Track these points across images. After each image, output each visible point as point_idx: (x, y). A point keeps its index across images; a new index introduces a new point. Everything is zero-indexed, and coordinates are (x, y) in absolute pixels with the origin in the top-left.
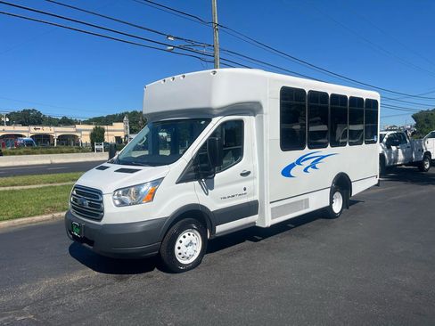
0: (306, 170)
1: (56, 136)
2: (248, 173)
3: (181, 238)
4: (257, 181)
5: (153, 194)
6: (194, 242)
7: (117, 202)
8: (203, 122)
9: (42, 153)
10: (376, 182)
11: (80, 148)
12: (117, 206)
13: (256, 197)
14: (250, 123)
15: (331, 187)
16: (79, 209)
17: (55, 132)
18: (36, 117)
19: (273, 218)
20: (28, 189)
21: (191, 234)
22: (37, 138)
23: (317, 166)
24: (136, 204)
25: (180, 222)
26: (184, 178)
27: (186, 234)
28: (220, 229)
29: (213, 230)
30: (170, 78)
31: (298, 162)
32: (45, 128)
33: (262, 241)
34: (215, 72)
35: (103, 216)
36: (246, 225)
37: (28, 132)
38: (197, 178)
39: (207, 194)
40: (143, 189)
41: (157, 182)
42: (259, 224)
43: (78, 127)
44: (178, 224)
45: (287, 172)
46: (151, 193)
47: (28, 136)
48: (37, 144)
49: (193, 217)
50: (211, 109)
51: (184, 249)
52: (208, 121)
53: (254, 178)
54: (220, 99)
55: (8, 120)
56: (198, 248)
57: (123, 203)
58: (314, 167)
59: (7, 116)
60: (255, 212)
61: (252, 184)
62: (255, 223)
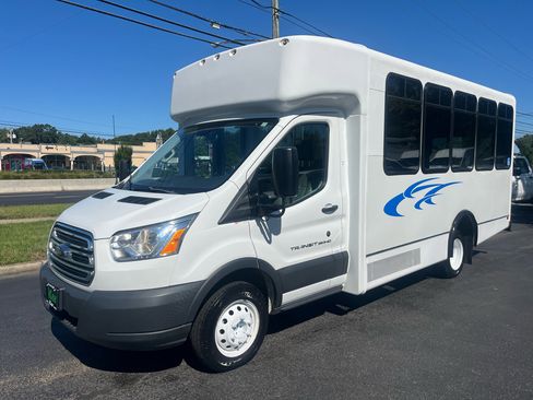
0: (417, 206)
1: (73, 157)
2: (334, 208)
3: (225, 315)
4: (346, 222)
5: (179, 240)
6: (247, 321)
7: (118, 254)
8: (264, 124)
9: (54, 178)
10: (507, 225)
11: (101, 173)
12: (118, 260)
13: (345, 247)
14: (338, 129)
15: (451, 233)
16: (59, 262)
17: (72, 152)
18: (49, 134)
19: (369, 280)
20: (18, 224)
21: (243, 307)
22: (50, 159)
23: (433, 199)
24: (150, 257)
25: (224, 288)
26: (233, 215)
27: (234, 308)
28: (289, 297)
29: (277, 300)
30: (214, 57)
31: (408, 193)
32: (59, 147)
33: (351, 315)
34: (286, 42)
35: (92, 277)
36: (328, 290)
37: (38, 151)
38: (254, 214)
39: (270, 242)
40: (164, 233)
41: (187, 221)
42: (348, 289)
43: (100, 146)
44: (220, 292)
45: (391, 208)
46: (175, 240)
47: (38, 157)
48: (49, 167)
49: (247, 279)
50: (278, 102)
51: (229, 334)
52: (273, 122)
53: (343, 216)
54: (294, 86)
55: (14, 136)
56: (254, 331)
57: (128, 257)
58: (429, 202)
59: (15, 132)
60: (343, 271)
61: (340, 226)
62: (341, 287)
